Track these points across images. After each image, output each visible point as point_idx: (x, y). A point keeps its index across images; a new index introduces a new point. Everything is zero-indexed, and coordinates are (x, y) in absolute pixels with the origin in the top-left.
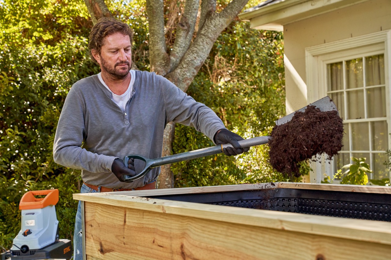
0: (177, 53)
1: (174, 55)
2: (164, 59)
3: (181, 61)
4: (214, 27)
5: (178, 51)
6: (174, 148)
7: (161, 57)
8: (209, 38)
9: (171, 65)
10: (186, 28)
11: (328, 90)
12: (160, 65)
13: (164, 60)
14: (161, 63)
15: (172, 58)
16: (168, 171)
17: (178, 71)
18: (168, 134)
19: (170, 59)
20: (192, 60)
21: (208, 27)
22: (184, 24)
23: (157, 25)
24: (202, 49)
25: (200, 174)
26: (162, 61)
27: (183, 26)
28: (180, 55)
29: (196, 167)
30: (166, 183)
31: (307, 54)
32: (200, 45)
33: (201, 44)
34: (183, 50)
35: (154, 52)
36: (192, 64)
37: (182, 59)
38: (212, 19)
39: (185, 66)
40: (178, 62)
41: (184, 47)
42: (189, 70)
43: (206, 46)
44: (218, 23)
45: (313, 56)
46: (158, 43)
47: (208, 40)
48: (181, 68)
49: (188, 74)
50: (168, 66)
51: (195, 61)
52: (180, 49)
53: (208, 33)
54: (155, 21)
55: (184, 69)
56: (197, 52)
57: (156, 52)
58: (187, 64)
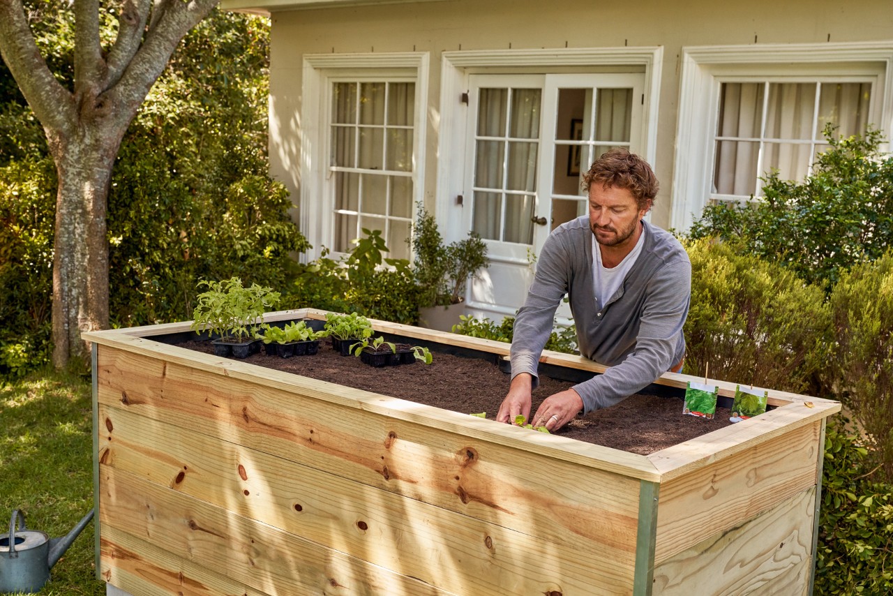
0: (120, 60)
1: (114, 64)
2: (98, 68)
3: (124, 72)
4: (178, 24)
5: (121, 57)
6: (112, 206)
7: (95, 64)
8: (168, 40)
9: (109, 78)
10: (134, 22)
11: (333, 122)
12: (93, 76)
13: (99, 71)
14: (93, 75)
15: (111, 67)
16: (102, 240)
17: (121, 88)
18: (103, 185)
19: (108, 68)
20: (142, 74)
21: (169, 24)
22: (132, 16)
23: (90, 14)
24: (158, 57)
25: (149, 246)
26: (95, 71)
27: (130, 19)
28: (122, 63)
29: (144, 235)
30: (99, 258)
31: (306, 64)
32: (154, 51)
33: (157, 49)
34: (127, 56)
35: (82, 56)
36: (143, 80)
37: (126, 70)
38: (174, 11)
39: (131, 82)
40: (120, 74)
41: (130, 51)
42: (138, 89)
43: (164, 54)
44: (183, 18)
45: (315, 69)
46: (89, 42)
47: (167, 44)
48: (125, 85)
49: (136, 95)
50: (104, 80)
51: (147, 75)
52: (124, 54)
53: (168, 33)
54: (85, 7)
55: (130, 87)
56: (149, 62)
57: (86, 57)
58: (135, 79)
